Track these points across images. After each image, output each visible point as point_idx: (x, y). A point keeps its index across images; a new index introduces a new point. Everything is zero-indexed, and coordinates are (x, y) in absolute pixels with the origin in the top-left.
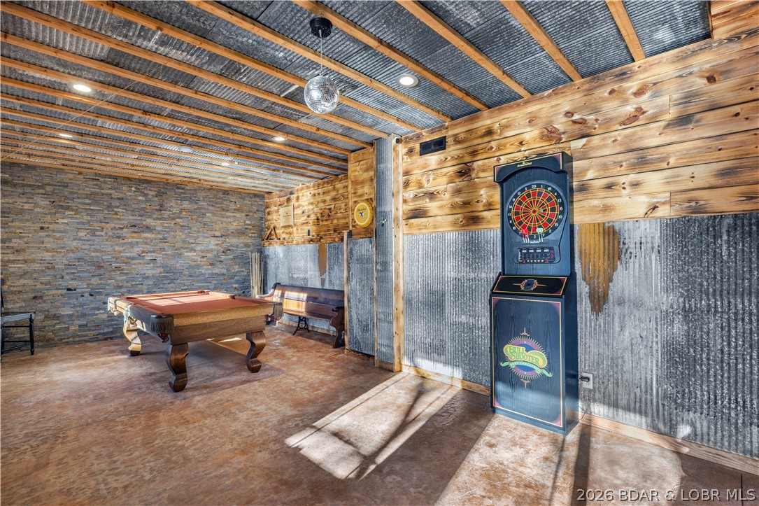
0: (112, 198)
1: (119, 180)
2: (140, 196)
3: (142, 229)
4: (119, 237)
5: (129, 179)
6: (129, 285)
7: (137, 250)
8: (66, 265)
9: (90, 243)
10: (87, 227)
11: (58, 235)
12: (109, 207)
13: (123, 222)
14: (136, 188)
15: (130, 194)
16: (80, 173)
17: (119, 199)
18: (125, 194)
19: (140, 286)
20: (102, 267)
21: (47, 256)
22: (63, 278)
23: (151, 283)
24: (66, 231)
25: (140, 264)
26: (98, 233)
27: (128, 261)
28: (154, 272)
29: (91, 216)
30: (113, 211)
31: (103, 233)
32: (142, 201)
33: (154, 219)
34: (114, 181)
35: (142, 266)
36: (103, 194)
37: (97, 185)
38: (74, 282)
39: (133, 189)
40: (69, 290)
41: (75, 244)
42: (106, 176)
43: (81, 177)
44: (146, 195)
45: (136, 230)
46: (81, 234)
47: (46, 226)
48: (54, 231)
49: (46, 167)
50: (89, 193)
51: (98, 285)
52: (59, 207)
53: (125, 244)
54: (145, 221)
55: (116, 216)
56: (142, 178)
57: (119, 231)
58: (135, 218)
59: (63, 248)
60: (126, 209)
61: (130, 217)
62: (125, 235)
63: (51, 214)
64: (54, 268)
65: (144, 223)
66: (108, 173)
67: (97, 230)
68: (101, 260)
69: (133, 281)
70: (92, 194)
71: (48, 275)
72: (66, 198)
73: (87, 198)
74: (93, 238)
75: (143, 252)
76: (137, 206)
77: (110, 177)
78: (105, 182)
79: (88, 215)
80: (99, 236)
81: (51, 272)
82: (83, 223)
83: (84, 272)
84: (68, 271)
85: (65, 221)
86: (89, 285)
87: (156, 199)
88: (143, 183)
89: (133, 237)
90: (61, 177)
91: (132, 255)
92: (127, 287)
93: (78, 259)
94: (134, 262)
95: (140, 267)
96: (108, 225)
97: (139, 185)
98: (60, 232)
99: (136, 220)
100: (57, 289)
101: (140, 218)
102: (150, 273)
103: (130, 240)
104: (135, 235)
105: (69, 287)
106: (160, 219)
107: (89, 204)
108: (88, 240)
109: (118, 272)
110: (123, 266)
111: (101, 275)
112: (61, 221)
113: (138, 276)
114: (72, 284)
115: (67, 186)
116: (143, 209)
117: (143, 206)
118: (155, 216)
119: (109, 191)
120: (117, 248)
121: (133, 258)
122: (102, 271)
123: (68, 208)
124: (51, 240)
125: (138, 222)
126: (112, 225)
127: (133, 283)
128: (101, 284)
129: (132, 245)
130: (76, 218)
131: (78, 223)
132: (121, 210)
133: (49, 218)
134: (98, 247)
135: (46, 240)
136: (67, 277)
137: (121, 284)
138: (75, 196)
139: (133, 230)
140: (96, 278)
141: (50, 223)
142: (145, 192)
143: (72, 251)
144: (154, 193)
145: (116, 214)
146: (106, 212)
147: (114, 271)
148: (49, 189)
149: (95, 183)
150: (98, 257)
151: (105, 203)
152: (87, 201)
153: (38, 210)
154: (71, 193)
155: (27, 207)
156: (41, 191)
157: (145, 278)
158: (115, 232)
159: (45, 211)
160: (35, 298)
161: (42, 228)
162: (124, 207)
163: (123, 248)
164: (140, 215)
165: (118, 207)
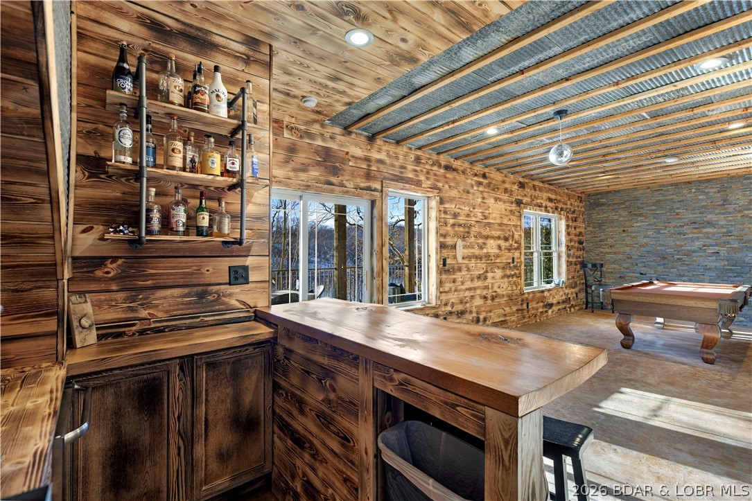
0: (673, 202)
1: (680, 186)
2: (700, 195)
3: (703, 225)
4: (680, 234)
5: (689, 183)
6: (689, 274)
7: (698, 244)
8: (639, 256)
9: (657, 239)
10: (653, 227)
11: (634, 235)
12: (672, 209)
13: (683, 220)
14: (696, 189)
15: (690, 195)
16: (648, 188)
17: (680, 201)
18: (685, 196)
19: (701, 277)
20: (666, 258)
21: (627, 249)
22: (637, 265)
23: (714, 274)
24: (638, 232)
25: (701, 256)
26: (662, 232)
27: (689, 253)
28: (717, 264)
29: (657, 219)
30: (674, 212)
31: (666, 231)
32: (703, 200)
33: (716, 215)
35: (703, 258)
36: (666, 200)
37: (661, 194)
38: (644, 269)
39: (693, 190)
40: (641, 274)
41: (645, 240)
42: (668, 185)
44: (707, 194)
45: (697, 227)
46: (649, 233)
47: (626, 229)
48: (631, 233)
49: (625, 190)
50: (655, 201)
51: (663, 272)
52: (634, 214)
53: (686, 239)
54: (706, 217)
55: (677, 216)
56: (699, 179)
57: (680, 229)
58: (696, 215)
59: (636, 244)
61: (691, 216)
62: (685, 231)
63: (628, 220)
64: (631, 258)
65: (705, 219)
66: (669, 183)
67: (661, 229)
68: (664, 253)
69: (695, 271)
70: (658, 201)
71: (628, 263)
72: (639, 208)
73: (653, 205)
74: (659, 235)
75: (704, 246)
76: (697, 205)
77: (671, 185)
78: (668, 190)
79: (654, 218)
81: (630, 261)
82: (651, 225)
83: (652, 262)
84: (641, 260)
85: (639, 224)
86: (655, 272)
87: (718, 195)
88: (704, 183)
89: (693, 233)
90: (636, 193)
91: (693, 248)
92: (687, 276)
93: (648, 251)
94: (695, 254)
95: (701, 259)
96: (670, 225)
97: (699, 186)
98: (635, 232)
99: (697, 217)
100: (634, 273)
101: (700, 215)
102: (712, 265)
103: (690, 236)
104: (696, 231)
105: (642, 272)
106: (723, 214)
107: (655, 210)
108: (654, 238)
109: (680, 263)
110: (685, 258)
111: (664, 265)
112: (635, 225)
113: (699, 267)
114: (644, 270)
115: (639, 200)
116: (704, 207)
117: (704, 204)
118: (717, 212)
119: (671, 197)
120: (678, 243)
121: (695, 251)
122: (666, 262)
123: (640, 215)
124: (629, 238)
125: (699, 219)
126: (674, 224)
127: (695, 273)
128: (665, 271)
129: (692, 240)
130: (646, 222)
131: (647, 225)
132: (681, 211)
133: (628, 223)
134: (662, 243)
135: (627, 238)
136: (639, 265)
137: (682, 274)
138: (645, 205)
139: (694, 227)
140: (662, 267)
141: (628, 227)
142: (706, 191)
143: (643, 246)
144: (715, 190)
145: (677, 214)
146: (668, 214)
147: (676, 261)
148: (627, 203)
150: (662, 250)
151: (668, 207)
152: (654, 208)
153: (622, 219)
154: (642, 203)
155: (615, 217)
156: (623, 206)
157: (706, 269)
158: (677, 230)
159: (627, 219)
160: (620, 277)
161: (624, 231)
162: (685, 208)
163: (683, 243)
164: (700, 213)
165: (679, 209)
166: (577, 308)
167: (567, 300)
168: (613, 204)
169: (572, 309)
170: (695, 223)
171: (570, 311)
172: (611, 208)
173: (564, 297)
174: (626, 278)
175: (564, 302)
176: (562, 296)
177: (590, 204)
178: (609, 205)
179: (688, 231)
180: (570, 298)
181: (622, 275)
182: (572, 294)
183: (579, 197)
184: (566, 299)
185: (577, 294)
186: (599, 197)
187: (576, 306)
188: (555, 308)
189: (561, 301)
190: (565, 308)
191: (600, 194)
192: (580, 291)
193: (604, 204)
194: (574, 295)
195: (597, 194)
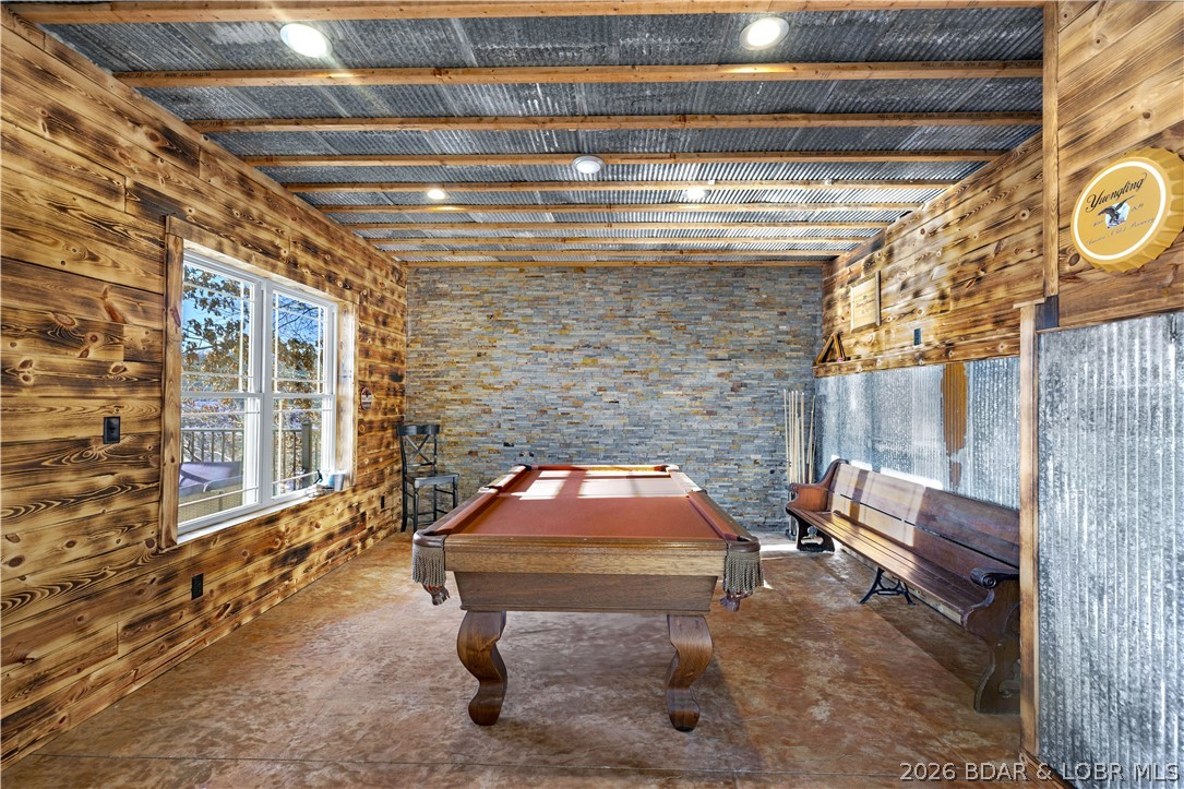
0: (559, 303)
1: (568, 273)
2: (597, 295)
3: (599, 351)
4: (567, 365)
5: (582, 270)
6: (579, 442)
7: (592, 385)
8: (504, 408)
9: (531, 375)
10: (528, 350)
11: (496, 364)
12: (556, 318)
13: (573, 340)
14: (592, 283)
15: (583, 293)
16: (521, 270)
17: (569, 303)
18: (576, 294)
19: (595, 446)
20: (545, 412)
21: (484, 394)
22: (499, 426)
23: (610, 441)
24: (504, 358)
25: (595, 408)
26: (541, 360)
27: (578, 403)
28: (616, 423)
29: (534, 334)
30: (560, 323)
31: (547, 360)
32: (600, 305)
33: (617, 334)
34: (563, 277)
35: (597, 412)
36: (548, 299)
37: (540, 285)
38: (511, 433)
39: (588, 285)
40: (506, 445)
41: (514, 376)
42: (552, 270)
43: (523, 275)
44: (606, 293)
45: (591, 353)
46: (521, 362)
47: (483, 351)
48: (491, 359)
49: (483, 269)
50: (531, 298)
51: (540, 439)
52: (497, 322)
53: (575, 375)
54: (603, 336)
55: (564, 332)
56: (598, 265)
57: (566, 356)
58: (589, 332)
59: (500, 383)
60: (577, 320)
61: (583, 332)
62: (575, 361)
63: (488, 333)
64: (490, 412)
65: (602, 340)
66: (554, 265)
67: (540, 355)
68: (543, 402)
69: (586, 436)
70: (537, 299)
71: (485, 422)
72: (505, 309)
73: (529, 306)
74: (535, 367)
75: (600, 389)
76: (592, 313)
77: (557, 270)
78: (551, 280)
79: (530, 332)
80: (543, 364)
81: (486, 417)
82: (523, 345)
83: (523, 419)
84: (506, 417)
85: (505, 342)
86: (529, 439)
87: (620, 298)
88: (602, 274)
89: (586, 365)
90: (502, 279)
91: (584, 393)
92: (576, 446)
93: (517, 399)
94: (586, 405)
95: (595, 413)
96: (553, 347)
97: (595, 278)
98: (498, 359)
99: (591, 336)
100: (494, 443)
101: (596, 332)
102: (609, 424)
103: (581, 370)
104: (589, 361)
105: (507, 441)
106: (625, 332)
107: (531, 316)
108: (529, 371)
109: (566, 421)
110: (572, 411)
111: (543, 425)
112: (499, 343)
113: (592, 429)
114: (510, 436)
115: (505, 293)
116: (601, 317)
117: (601, 312)
118: (618, 328)
119: (556, 293)
120: (564, 383)
121: (587, 399)
122: (545, 419)
123: (508, 324)
124: (487, 370)
125: (594, 339)
126: (560, 346)
127: (586, 440)
128: (543, 438)
129: (584, 377)
130: (516, 339)
131: (518, 345)
132: (570, 322)
133: (486, 340)
134: (541, 381)
135: (484, 371)
136: (504, 426)
137: (568, 442)
138: (515, 305)
139: (587, 353)
140: (538, 430)
141: (487, 348)
142: (605, 288)
143: (511, 388)
144: (616, 289)
145: (564, 328)
146: (551, 326)
147: (559, 418)
148: (487, 297)
149: (538, 282)
150: (540, 396)
151: (551, 312)
152: (529, 311)
153: (476, 329)
154: (511, 301)
155: (465, 325)
156: (480, 302)
157: (601, 433)
158: (563, 357)
159: (483, 331)
160: (470, 453)
161: (479, 355)
162: (575, 317)
163: (572, 383)
164: (596, 329)
165: (566, 317)
166: (381, 534)
167: (358, 521)
168: (462, 297)
169: (370, 542)
170: (588, 346)
171: (364, 547)
172: (458, 304)
173: (347, 517)
174: (479, 454)
175: (345, 529)
176: (341, 515)
177: (419, 291)
178: (453, 298)
179: (579, 361)
180: (364, 514)
181: (474, 449)
182: (370, 501)
183: (394, 269)
184: (353, 519)
185: (383, 499)
186: (437, 277)
187: (380, 528)
188: (317, 557)
189: (337, 530)
190: (349, 544)
191: (437, 270)
192: (390, 492)
193: (444, 295)
194: (377, 504)
195: (432, 271)
